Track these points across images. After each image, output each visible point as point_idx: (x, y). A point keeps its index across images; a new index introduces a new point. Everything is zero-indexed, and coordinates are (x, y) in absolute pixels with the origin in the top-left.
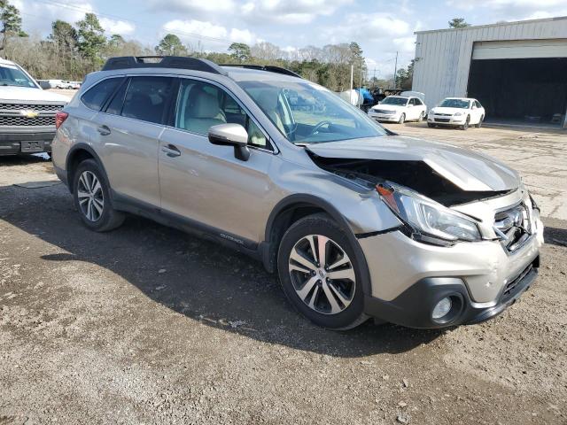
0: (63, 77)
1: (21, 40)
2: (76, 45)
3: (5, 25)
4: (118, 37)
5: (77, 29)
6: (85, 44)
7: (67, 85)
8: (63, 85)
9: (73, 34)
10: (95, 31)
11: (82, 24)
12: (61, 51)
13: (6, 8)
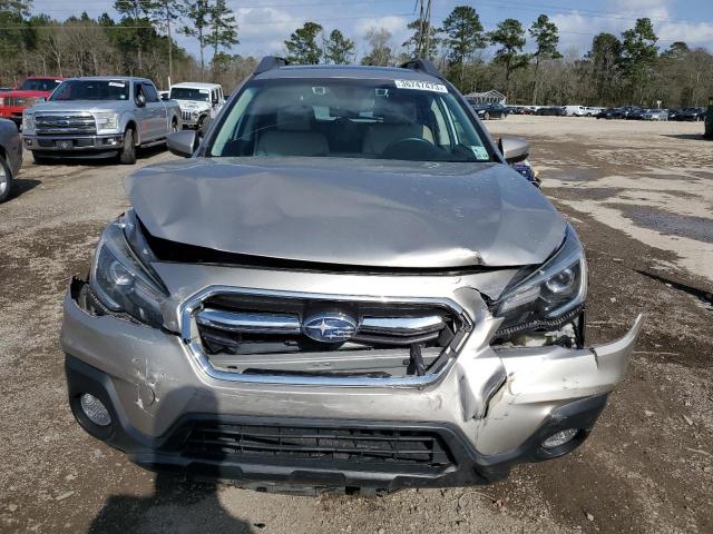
0: (590, 103)
1: (553, 62)
2: (616, 62)
3: (541, 46)
4: (681, 45)
5: (622, 41)
6: (627, 60)
7: (586, 111)
8: (581, 112)
9: (616, 48)
10: (644, 41)
11: (629, 35)
12: (595, 70)
13: (545, 28)
